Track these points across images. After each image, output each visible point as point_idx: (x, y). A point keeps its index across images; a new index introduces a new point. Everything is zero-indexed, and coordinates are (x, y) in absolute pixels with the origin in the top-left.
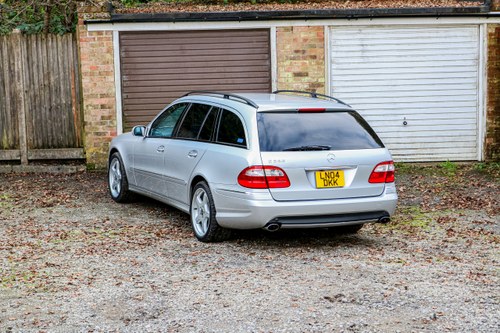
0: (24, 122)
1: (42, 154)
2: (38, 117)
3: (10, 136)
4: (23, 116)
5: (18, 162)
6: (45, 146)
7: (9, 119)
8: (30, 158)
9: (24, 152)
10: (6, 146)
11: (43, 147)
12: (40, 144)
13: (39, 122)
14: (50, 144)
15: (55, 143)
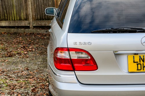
0: (30, 6)
1: (40, 23)
2: (37, 3)
3: (24, 13)
4: (30, 2)
5: (28, 27)
6: (41, 19)
7: (24, 4)
8: (34, 25)
9: (31, 22)
10: (23, 18)
11: (40, 19)
12: (39, 18)
13: (38, 6)
14: (44, 18)
15: (46, 17)
